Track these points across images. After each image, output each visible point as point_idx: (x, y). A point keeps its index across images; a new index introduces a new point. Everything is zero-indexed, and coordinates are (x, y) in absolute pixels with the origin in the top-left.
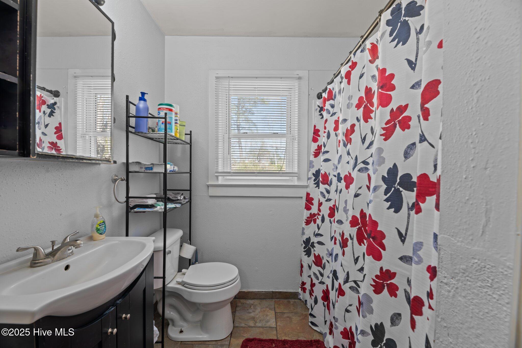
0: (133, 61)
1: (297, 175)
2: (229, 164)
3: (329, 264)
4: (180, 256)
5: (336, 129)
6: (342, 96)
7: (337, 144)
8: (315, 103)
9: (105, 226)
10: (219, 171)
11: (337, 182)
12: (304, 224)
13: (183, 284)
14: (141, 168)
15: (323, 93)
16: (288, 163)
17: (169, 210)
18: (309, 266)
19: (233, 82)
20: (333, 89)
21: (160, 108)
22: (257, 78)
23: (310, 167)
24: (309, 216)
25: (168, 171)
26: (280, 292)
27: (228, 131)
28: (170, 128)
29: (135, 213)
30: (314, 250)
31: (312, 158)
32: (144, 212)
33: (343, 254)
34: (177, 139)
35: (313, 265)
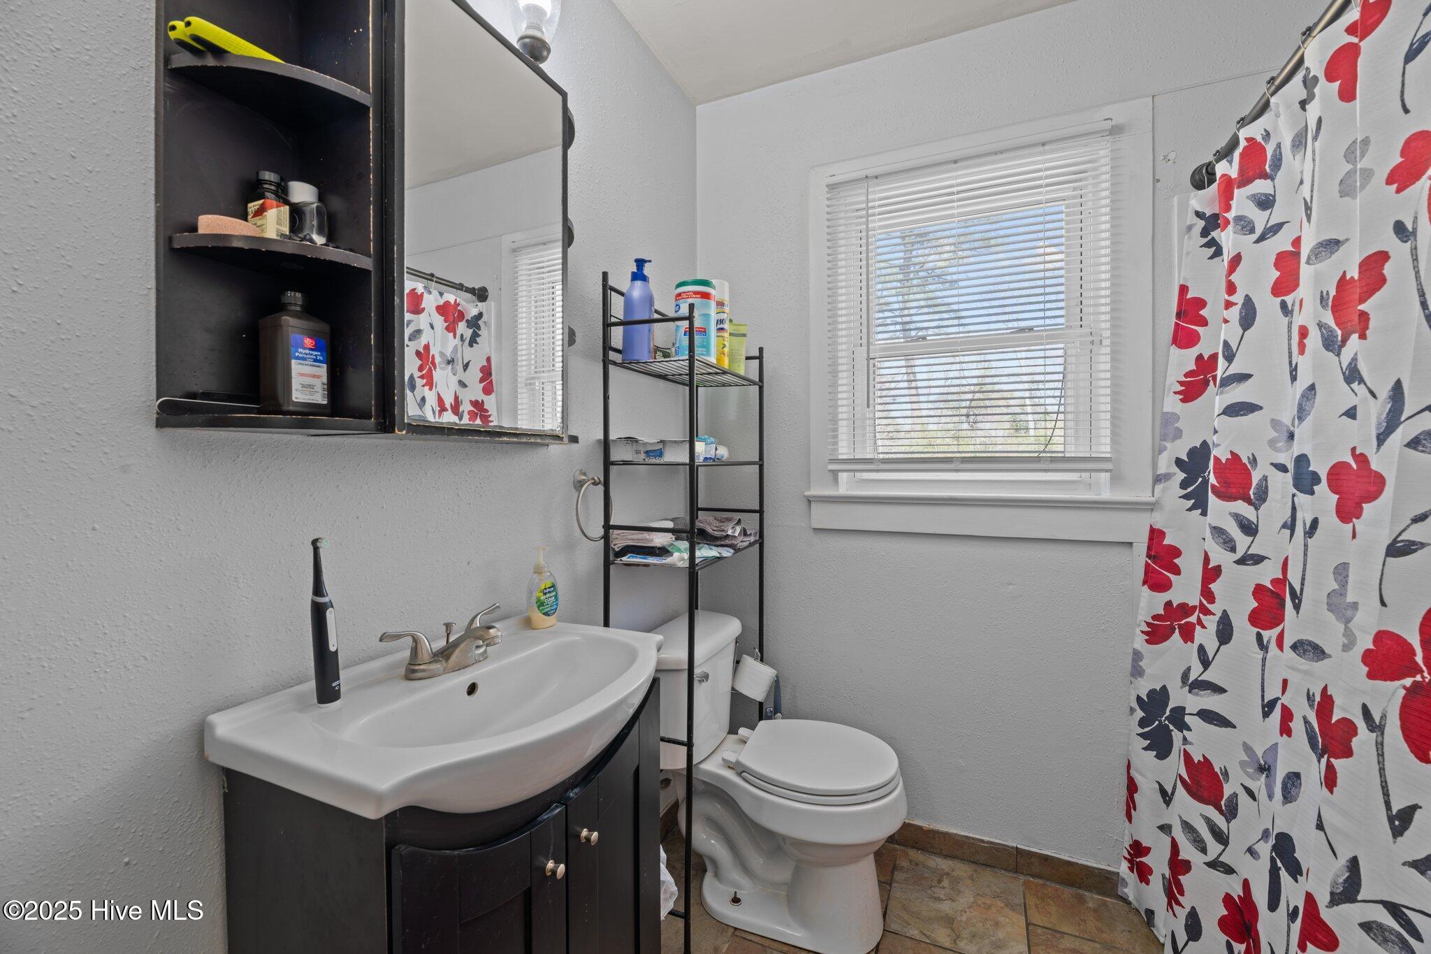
0: (620, 185)
1: (1109, 466)
2: (869, 436)
3: (1256, 803)
4: (733, 689)
5: (1285, 284)
6: (1314, 151)
7: (1290, 345)
8: (1184, 205)
9: (556, 596)
10: (840, 457)
11: (1295, 491)
12: (1139, 642)
13: (740, 769)
14: (638, 452)
15: (1218, 161)
16: (1070, 424)
17: (703, 563)
18: (1163, 792)
19: (879, 192)
20: (1267, 135)
21: (679, 295)
22: (955, 162)
23: (1164, 438)
24: (1162, 612)
25: (699, 460)
26: (1046, 859)
27: (865, 337)
28: (705, 344)
29: (624, 567)
30: (1185, 739)
31: (1172, 403)
32: (646, 565)
33: (1330, 780)
34: (724, 373)
35: (1181, 791)
